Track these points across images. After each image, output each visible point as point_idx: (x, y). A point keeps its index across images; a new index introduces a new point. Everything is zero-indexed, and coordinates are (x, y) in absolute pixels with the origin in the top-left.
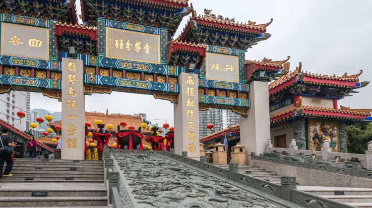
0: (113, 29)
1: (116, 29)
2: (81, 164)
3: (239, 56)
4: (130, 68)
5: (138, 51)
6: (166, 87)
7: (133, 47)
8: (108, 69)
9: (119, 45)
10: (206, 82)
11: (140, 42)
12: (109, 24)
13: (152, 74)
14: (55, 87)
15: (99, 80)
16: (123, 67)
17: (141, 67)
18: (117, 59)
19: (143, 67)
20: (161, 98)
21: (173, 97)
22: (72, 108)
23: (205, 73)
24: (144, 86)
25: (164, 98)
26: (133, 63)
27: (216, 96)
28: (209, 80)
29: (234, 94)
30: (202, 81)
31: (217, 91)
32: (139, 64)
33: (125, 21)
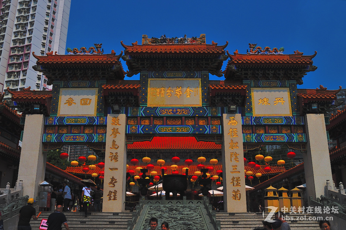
0: (155, 79)
1: (157, 79)
2: (120, 217)
3: (289, 87)
5: (178, 96)
6: (208, 129)
7: (174, 94)
8: (149, 118)
9: (161, 93)
10: (253, 120)
11: (181, 88)
12: (152, 76)
13: (193, 117)
14: (100, 140)
15: (140, 129)
16: (165, 113)
17: (181, 112)
18: (158, 107)
19: (184, 111)
20: (204, 140)
21: (217, 138)
22: (113, 161)
23: (251, 109)
24: (184, 131)
25: (207, 140)
26: (173, 109)
27: (266, 133)
28: (256, 117)
29: (287, 129)
30: (247, 119)
31: (267, 127)
32: (179, 109)
33: (167, 71)
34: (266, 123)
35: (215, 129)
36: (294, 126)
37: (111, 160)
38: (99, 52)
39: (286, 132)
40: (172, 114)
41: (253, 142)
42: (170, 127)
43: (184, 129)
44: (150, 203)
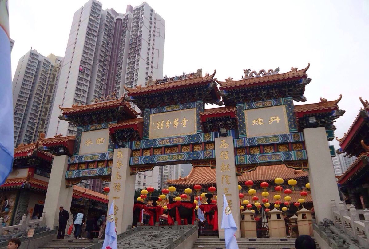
0: (157, 115)
1: (158, 114)
3: (285, 105)
4: (168, 144)
5: (176, 127)
6: (202, 155)
7: (172, 125)
8: (149, 149)
9: (160, 126)
10: (246, 141)
11: (178, 119)
12: (153, 112)
13: (189, 145)
14: (109, 173)
15: (141, 160)
16: (163, 144)
17: (177, 141)
18: (157, 139)
19: (180, 140)
20: (200, 165)
21: (211, 163)
22: (117, 190)
23: (245, 132)
24: (180, 158)
25: (203, 166)
26: (170, 139)
27: (260, 153)
28: (249, 138)
29: (284, 147)
30: (241, 141)
31: (262, 147)
32: (175, 138)
33: (166, 106)
34: (260, 143)
35: (209, 154)
36: (292, 143)
37: (115, 190)
38: (113, 99)
39: (283, 151)
40: (169, 144)
41: (247, 164)
42: (167, 156)
43: (179, 157)
44: (151, 229)
